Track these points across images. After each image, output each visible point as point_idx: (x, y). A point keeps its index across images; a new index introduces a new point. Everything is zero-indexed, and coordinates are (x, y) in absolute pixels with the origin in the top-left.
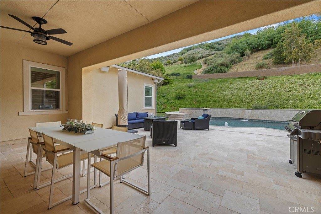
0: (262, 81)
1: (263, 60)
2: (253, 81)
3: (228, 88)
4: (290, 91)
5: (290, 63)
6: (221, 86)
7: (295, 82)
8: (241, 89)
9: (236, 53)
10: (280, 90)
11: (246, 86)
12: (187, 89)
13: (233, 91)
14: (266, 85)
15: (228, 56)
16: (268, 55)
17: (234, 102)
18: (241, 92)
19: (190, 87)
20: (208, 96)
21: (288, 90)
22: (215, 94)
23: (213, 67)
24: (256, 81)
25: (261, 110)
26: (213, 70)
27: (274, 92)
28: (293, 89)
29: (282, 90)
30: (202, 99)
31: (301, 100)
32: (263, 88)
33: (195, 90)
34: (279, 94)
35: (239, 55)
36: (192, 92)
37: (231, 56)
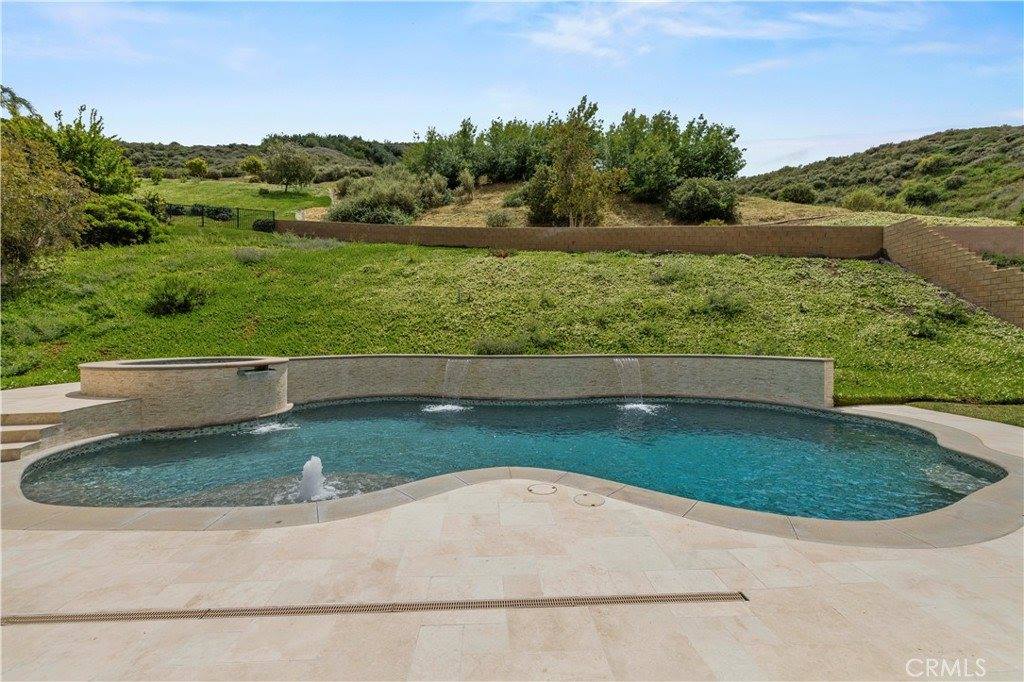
0: (502, 260)
1: (504, 207)
2: (479, 258)
3: (399, 274)
4: (573, 295)
5: (563, 221)
6: (377, 266)
7: (582, 270)
8: (440, 281)
9: (436, 175)
10: (550, 291)
11: (457, 272)
12: (231, 266)
13: (416, 288)
14: (512, 274)
15: (413, 177)
16: (515, 196)
17: (415, 328)
18: (442, 290)
19: (247, 262)
20: (315, 302)
21: (569, 292)
22: (347, 295)
23: (363, 204)
24: (487, 259)
25: (499, 361)
26: (360, 214)
27: (535, 295)
28: (580, 289)
29: (553, 290)
30: (286, 311)
31: (602, 324)
32: (506, 282)
33: (266, 276)
34: (546, 304)
35: (444, 181)
36: (248, 285)
37: (422, 182)
